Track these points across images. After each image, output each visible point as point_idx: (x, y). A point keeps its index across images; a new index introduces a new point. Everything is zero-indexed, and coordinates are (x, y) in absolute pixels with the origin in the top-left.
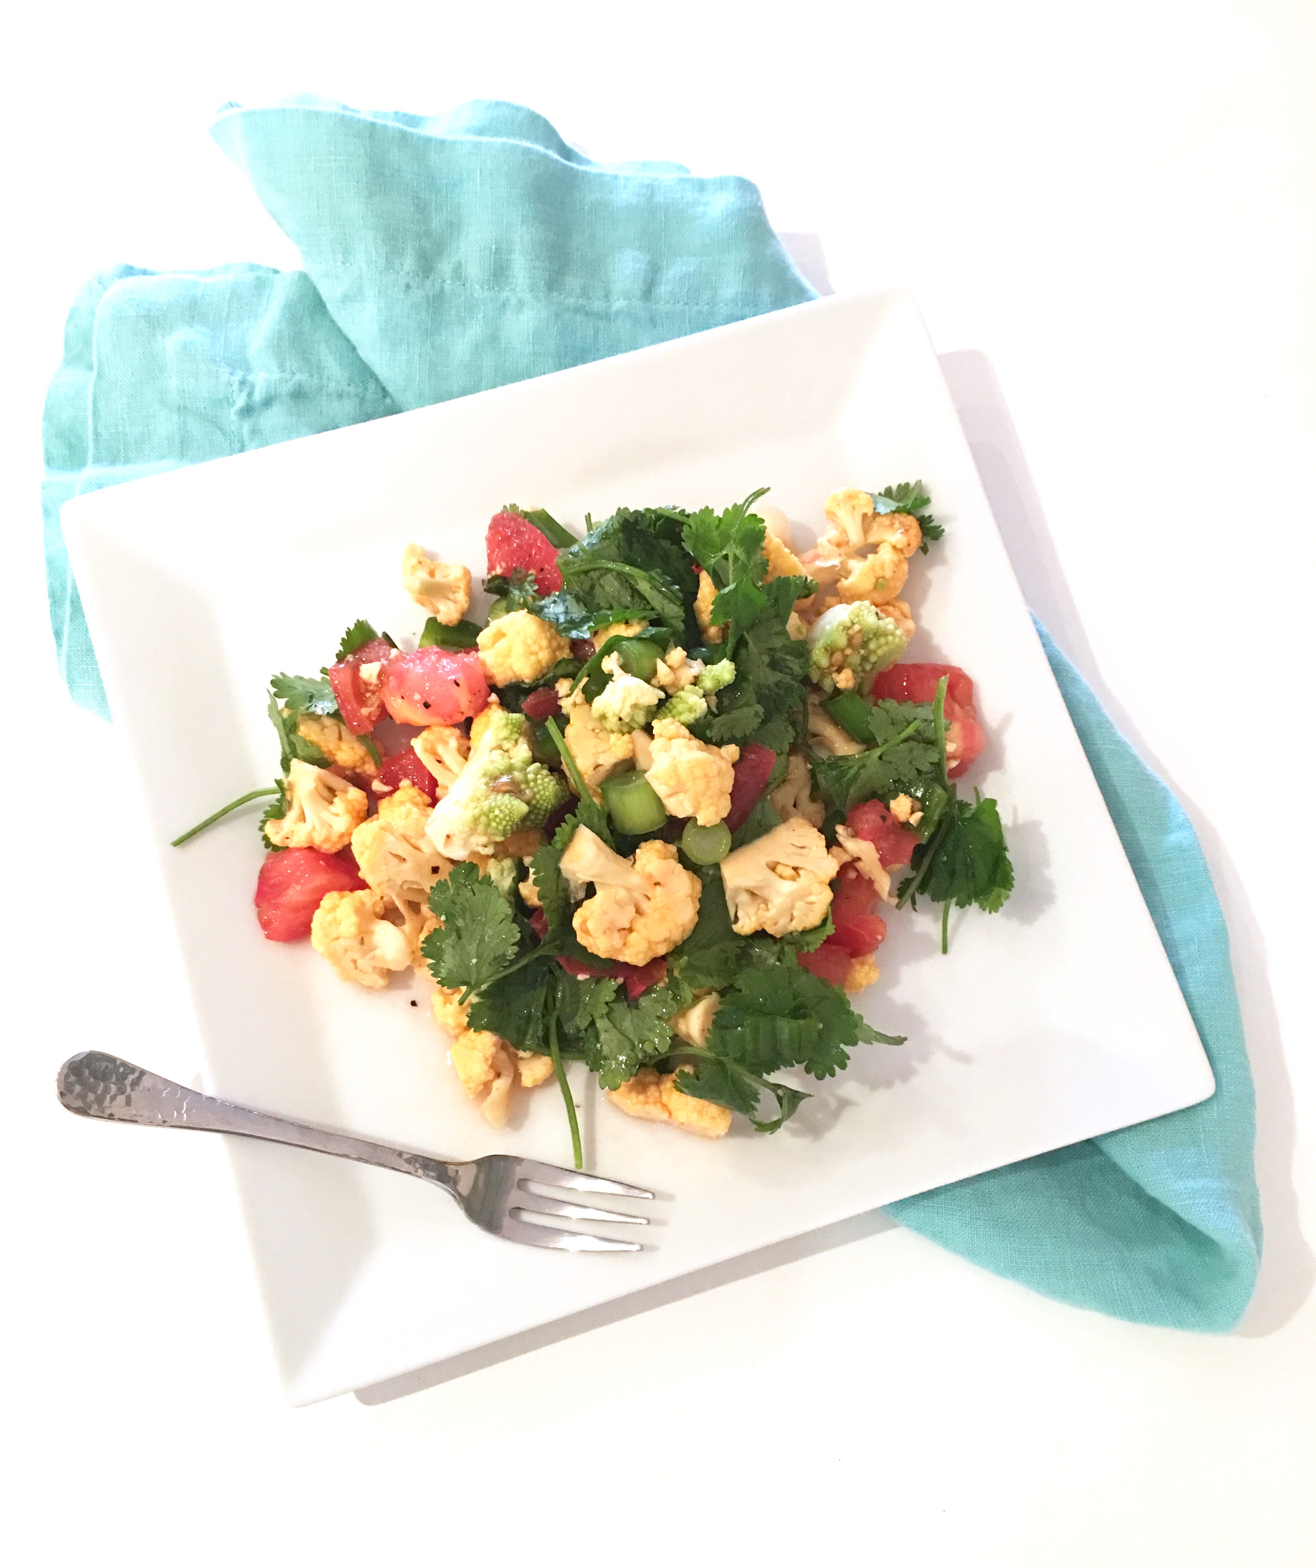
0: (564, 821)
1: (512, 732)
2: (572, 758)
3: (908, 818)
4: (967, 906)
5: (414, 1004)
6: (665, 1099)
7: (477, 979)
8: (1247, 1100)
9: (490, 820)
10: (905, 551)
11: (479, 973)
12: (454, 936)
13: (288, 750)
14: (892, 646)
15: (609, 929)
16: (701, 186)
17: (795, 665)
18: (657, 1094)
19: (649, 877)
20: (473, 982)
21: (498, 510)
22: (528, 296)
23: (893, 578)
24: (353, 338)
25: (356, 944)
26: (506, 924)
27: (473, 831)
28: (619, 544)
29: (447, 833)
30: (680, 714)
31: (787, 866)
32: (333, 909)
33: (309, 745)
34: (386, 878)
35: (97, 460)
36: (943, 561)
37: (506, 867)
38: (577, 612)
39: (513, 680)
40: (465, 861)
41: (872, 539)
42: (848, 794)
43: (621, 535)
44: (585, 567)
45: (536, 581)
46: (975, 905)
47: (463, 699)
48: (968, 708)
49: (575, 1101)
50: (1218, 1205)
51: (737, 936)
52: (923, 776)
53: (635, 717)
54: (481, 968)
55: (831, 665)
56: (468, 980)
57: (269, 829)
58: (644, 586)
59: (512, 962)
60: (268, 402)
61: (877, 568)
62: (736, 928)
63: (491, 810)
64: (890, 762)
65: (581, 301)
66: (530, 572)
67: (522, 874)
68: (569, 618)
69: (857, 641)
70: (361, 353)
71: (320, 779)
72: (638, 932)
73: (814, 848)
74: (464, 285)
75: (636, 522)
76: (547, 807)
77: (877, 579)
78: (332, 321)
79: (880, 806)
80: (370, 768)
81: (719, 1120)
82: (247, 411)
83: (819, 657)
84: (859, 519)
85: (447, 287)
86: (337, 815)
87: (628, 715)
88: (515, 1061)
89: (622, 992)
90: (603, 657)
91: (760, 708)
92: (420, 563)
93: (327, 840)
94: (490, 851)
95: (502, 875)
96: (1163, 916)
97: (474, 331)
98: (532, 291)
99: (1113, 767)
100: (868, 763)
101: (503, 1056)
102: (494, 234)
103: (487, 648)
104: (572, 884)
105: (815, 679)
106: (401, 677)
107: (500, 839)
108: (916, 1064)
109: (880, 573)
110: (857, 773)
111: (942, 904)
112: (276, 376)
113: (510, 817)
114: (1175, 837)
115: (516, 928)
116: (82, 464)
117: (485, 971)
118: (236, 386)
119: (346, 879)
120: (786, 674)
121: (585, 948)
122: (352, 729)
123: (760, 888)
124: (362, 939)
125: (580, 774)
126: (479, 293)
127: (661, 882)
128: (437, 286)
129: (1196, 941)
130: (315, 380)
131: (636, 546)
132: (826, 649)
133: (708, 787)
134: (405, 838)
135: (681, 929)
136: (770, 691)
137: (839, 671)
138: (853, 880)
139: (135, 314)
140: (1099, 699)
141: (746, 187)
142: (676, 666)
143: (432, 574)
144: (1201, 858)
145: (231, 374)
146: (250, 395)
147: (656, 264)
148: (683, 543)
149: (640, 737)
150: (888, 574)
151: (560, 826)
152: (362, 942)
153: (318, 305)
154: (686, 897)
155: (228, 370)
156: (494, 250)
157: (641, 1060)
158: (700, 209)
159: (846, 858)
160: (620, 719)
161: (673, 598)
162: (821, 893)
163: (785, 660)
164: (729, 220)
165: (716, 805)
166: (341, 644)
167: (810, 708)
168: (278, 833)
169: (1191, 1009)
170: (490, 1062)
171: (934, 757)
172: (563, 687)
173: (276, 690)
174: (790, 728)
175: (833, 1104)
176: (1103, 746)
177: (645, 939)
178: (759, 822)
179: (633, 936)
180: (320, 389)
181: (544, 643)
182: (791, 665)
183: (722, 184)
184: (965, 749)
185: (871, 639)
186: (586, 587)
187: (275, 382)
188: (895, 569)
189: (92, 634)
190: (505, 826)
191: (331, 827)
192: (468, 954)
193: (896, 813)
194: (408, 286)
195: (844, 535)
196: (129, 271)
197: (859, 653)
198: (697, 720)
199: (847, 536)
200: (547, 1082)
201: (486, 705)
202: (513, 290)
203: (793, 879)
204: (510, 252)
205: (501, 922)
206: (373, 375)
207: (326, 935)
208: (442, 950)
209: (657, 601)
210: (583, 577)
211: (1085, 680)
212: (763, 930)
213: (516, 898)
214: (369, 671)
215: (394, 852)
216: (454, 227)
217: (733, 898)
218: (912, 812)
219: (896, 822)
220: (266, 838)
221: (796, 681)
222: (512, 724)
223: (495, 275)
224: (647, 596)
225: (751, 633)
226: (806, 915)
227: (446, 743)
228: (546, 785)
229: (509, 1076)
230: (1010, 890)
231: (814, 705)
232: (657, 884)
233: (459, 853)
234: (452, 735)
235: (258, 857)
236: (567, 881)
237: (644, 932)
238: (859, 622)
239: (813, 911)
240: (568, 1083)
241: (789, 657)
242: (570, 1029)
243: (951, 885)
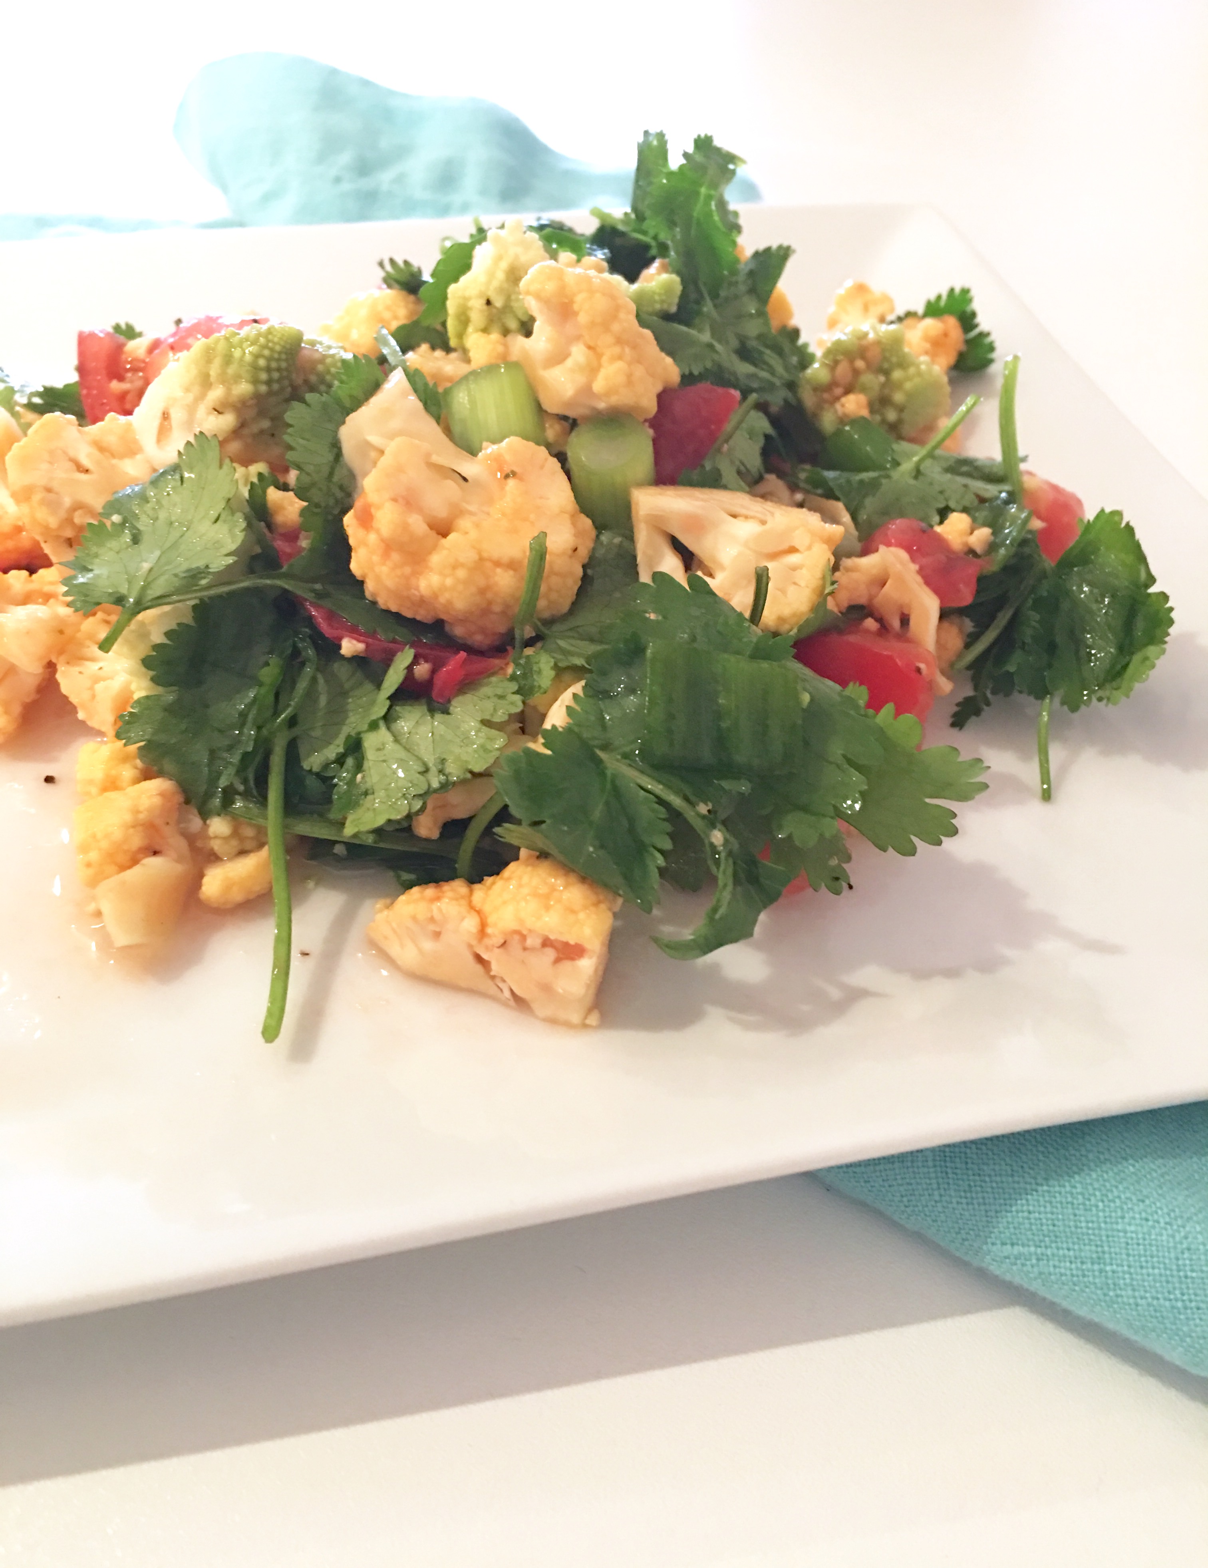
3: (966, 540)
5: (49, 780)
6: (478, 897)
7: (142, 592)
11: (148, 585)
12: (126, 539)
15: (406, 498)
20: (132, 599)
29: (164, 406)
37: (254, 472)
42: (861, 505)
52: (988, 504)
54: (155, 579)
56: (126, 594)
59: (219, 579)
64: (931, 484)
88: (202, 854)
94: (226, 420)
100: (894, 474)
107: (245, 392)
110: (877, 479)
121: (360, 585)
123: (699, 527)
127: (518, 471)
132: (826, 358)
137: (848, 391)
163: (761, 353)
182: (769, 360)
185: (894, 365)
192: (142, 560)
193: (945, 533)
197: (877, 376)
205: (218, 519)
213: (257, 510)
214: (138, 344)
217: (652, 562)
218: (973, 531)
219: (942, 541)
225: (711, 298)
232: (510, 474)
238: (875, 332)
239: (795, 583)
240: (293, 917)
241: (768, 352)
242: (313, 761)
243: (1050, 666)
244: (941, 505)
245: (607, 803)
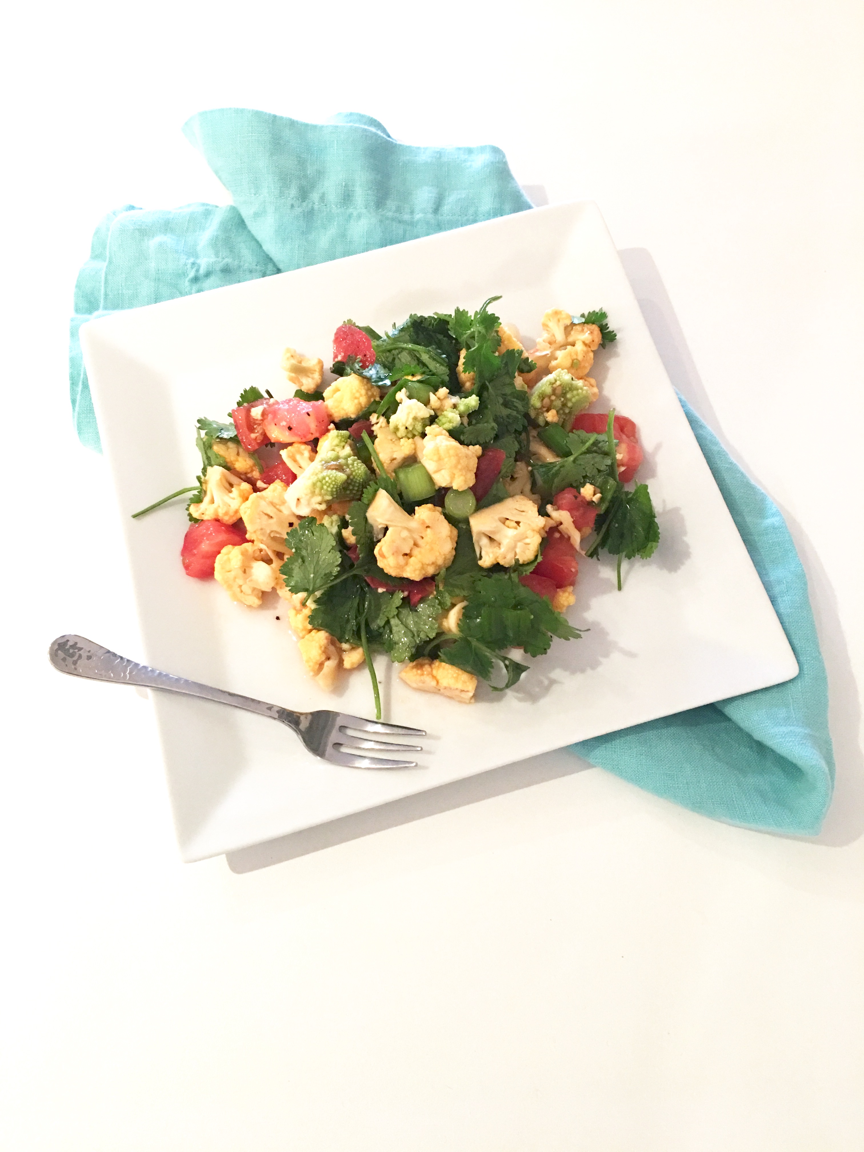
0: (369, 485)
1: (341, 441)
2: (377, 455)
3: (592, 498)
4: (633, 558)
5: (278, 618)
6: (434, 672)
7: (313, 587)
8: (821, 679)
9: (323, 485)
10: (591, 346)
11: (314, 584)
12: (300, 560)
13: (206, 462)
14: (581, 396)
15: (396, 552)
16: (470, 151)
17: (519, 404)
18: (429, 669)
19: (423, 523)
20: (311, 589)
21: (340, 324)
22: (364, 211)
23: (583, 360)
24: (259, 239)
25: (240, 572)
26: (333, 553)
27: (313, 493)
28: (410, 334)
29: (297, 497)
30: (443, 424)
31: (512, 521)
32: (229, 553)
33: (219, 457)
34: (260, 528)
35: (105, 308)
36: (616, 355)
37: (334, 520)
38: (383, 373)
39: (345, 417)
40: (308, 516)
41: (571, 339)
42: (553, 482)
43: (412, 329)
44: (389, 347)
45: (361, 361)
46: (638, 556)
47: (312, 424)
48: (632, 438)
49: (378, 680)
50: (801, 742)
51: (481, 568)
52: (602, 473)
53: (416, 426)
54: (316, 581)
55: (543, 407)
56: (308, 588)
57: (193, 509)
58: (425, 357)
59: (336, 577)
60: (208, 275)
61: (573, 354)
62: (480, 563)
63: (324, 478)
64: (580, 465)
65: (397, 215)
66: (358, 357)
67: (344, 524)
68: (378, 376)
69: (558, 392)
70: (264, 248)
71: (224, 476)
72: (415, 557)
73: (530, 512)
74: (326, 206)
75: (421, 322)
76: (360, 480)
77: (573, 361)
78: (249, 232)
79: (574, 491)
80: (256, 474)
81: (468, 684)
82: (195, 280)
83: (535, 401)
84: (562, 328)
85: (316, 207)
86: (234, 499)
87: (411, 424)
88: (340, 652)
89: (406, 602)
90: (397, 392)
91: (494, 424)
92: (292, 356)
93: (226, 513)
94: (323, 507)
95: (332, 525)
96: (763, 568)
97: (332, 231)
98: (366, 208)
99: (727, 477)
100: (566, 464)
101: (332, 648)
102: (344, 176)
103: (329, 398)
104: (375, 528)
105: (533, 414)
106: (275, 413)
107: (329, 498)
108: (601, 659)
109: (575, 357)
110: (559, 470)
111: (616, 557)
112: (213, 259)
113: (335, 482)
114: (769, 521)
115: (339, 555)
116: (97, 308)
117: (319, 582)
118: (189, 266)
119: (237, 539)
120: (514, 410)
121: (382, 570)
122: (247, 450)
123: (494, 532)
124: (245, 570)
125: (382, 464)
126: (335, 210)
127: (430, 525)
128: (310, 206)
129: (785, 582)
130: (236, 263)
131: (421, 336)
132: (539, 396)
133: (458, 462)
134: (272, 504)
135: (443, 557)
136: (504, 420)
137: (548, 411)
138: (558, 538)
139: (133, 228)
140: (719, 439)
141: (496, 150)
142: (442, 398)
143: (300, 362)
144: (787, 533)
145: (187, 259)
146: (197, 271)
147: (442, 194)
148: (449, 332)
149: (418, 439)
150: (580, 357)
151: (366, 488)
152: (245, 572)
153: (241, 223)
154: (447, 537)
155: (185, 257)
156: (344, 185)
157: (418, 644)
158: (468, 164)
159: (551, 523)
160: (406, 428)
161: (442, 362)
162: (533, 537)
163: (512, 401)
164: (486, 169)
165: (464, 476)
166: (240, 397)
167: (531, 438)
168: (197, 511)
169: (782, 623)
170: (323, 649)
171: (609, 462)
172: (373, 418)
173: (200, 425)
174: (516, 443)
175: (546, 682)
176: (722, 465)
177: (420, 562)
178: (495, 496)
179: (412, 560)
180: (239, 267)
181: (363, 392)
182: (515, 404)
183: (483, 149)
184: (629, 459)
185: (568, 392)
186: (390, 359)
187: (212, 263)
188: (584, 355)
189: (93, 401)
190: (332, 488)
191: (230, 506)
192: (309, 571)
193: (584, 495)
194: (292, 206)
195: (553, 337)
196: (132, 208)
197: (560, 400)
198: (454, 428)
199: (555, 338)
200: (359, 667)
201: (328, 431)
202: (355, 208)
203: (516, 528)
204: (353, 186)
205: (330, 552)
206: (271, 259)
207: (223, 568)
208: (292, 570)
209: (433, 365)
210: (388, 354)
211: (709, 428)
212: (498, 564)
213: (340, 539)
214: (256, 412)
215: (265, 512)
216: (320, 173)
217: (478, 542)
218: (594, 494)
219: (584, 500)
220: (190, 515)
221: (520, 414)
222: (341, 436)
223: (344, 199)
224: (427, 363)
225: (490, 384)
226: (524, 552)
227: (302, 454)
228: (359, 467)
229: (335, 660)
230: (658, 542)
231: (534, 437)
232: (428, 527)
233: (305, 511)
234: (305, 449)
235: (185, 526)
236: (372, 526)
237: (419, 556)
238: (560, 380)
239: (528, 549)
240: (374, 666)
241: (515, 400)
242: (374, 626)
243: (621, 543)
244: (584, 475)
245: (474, 658)
